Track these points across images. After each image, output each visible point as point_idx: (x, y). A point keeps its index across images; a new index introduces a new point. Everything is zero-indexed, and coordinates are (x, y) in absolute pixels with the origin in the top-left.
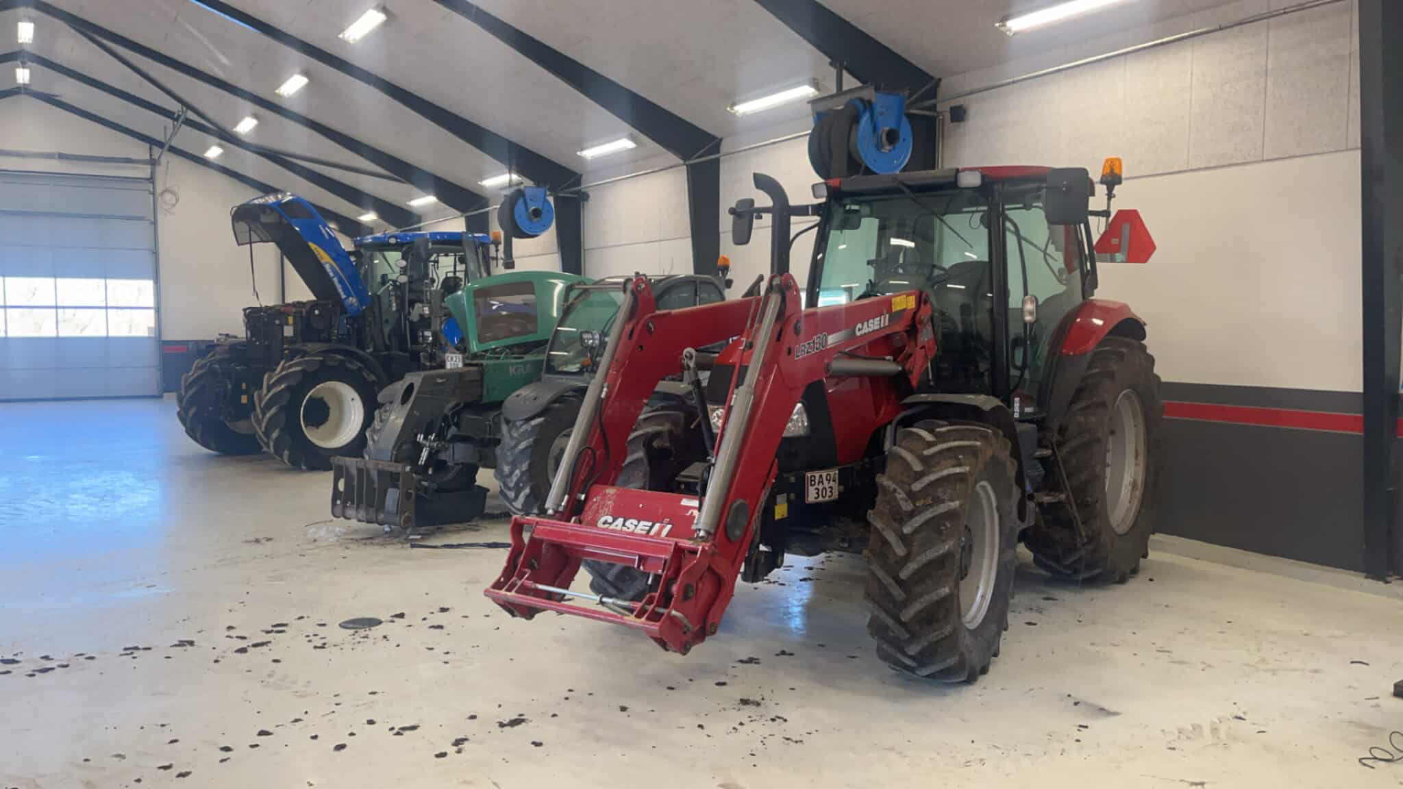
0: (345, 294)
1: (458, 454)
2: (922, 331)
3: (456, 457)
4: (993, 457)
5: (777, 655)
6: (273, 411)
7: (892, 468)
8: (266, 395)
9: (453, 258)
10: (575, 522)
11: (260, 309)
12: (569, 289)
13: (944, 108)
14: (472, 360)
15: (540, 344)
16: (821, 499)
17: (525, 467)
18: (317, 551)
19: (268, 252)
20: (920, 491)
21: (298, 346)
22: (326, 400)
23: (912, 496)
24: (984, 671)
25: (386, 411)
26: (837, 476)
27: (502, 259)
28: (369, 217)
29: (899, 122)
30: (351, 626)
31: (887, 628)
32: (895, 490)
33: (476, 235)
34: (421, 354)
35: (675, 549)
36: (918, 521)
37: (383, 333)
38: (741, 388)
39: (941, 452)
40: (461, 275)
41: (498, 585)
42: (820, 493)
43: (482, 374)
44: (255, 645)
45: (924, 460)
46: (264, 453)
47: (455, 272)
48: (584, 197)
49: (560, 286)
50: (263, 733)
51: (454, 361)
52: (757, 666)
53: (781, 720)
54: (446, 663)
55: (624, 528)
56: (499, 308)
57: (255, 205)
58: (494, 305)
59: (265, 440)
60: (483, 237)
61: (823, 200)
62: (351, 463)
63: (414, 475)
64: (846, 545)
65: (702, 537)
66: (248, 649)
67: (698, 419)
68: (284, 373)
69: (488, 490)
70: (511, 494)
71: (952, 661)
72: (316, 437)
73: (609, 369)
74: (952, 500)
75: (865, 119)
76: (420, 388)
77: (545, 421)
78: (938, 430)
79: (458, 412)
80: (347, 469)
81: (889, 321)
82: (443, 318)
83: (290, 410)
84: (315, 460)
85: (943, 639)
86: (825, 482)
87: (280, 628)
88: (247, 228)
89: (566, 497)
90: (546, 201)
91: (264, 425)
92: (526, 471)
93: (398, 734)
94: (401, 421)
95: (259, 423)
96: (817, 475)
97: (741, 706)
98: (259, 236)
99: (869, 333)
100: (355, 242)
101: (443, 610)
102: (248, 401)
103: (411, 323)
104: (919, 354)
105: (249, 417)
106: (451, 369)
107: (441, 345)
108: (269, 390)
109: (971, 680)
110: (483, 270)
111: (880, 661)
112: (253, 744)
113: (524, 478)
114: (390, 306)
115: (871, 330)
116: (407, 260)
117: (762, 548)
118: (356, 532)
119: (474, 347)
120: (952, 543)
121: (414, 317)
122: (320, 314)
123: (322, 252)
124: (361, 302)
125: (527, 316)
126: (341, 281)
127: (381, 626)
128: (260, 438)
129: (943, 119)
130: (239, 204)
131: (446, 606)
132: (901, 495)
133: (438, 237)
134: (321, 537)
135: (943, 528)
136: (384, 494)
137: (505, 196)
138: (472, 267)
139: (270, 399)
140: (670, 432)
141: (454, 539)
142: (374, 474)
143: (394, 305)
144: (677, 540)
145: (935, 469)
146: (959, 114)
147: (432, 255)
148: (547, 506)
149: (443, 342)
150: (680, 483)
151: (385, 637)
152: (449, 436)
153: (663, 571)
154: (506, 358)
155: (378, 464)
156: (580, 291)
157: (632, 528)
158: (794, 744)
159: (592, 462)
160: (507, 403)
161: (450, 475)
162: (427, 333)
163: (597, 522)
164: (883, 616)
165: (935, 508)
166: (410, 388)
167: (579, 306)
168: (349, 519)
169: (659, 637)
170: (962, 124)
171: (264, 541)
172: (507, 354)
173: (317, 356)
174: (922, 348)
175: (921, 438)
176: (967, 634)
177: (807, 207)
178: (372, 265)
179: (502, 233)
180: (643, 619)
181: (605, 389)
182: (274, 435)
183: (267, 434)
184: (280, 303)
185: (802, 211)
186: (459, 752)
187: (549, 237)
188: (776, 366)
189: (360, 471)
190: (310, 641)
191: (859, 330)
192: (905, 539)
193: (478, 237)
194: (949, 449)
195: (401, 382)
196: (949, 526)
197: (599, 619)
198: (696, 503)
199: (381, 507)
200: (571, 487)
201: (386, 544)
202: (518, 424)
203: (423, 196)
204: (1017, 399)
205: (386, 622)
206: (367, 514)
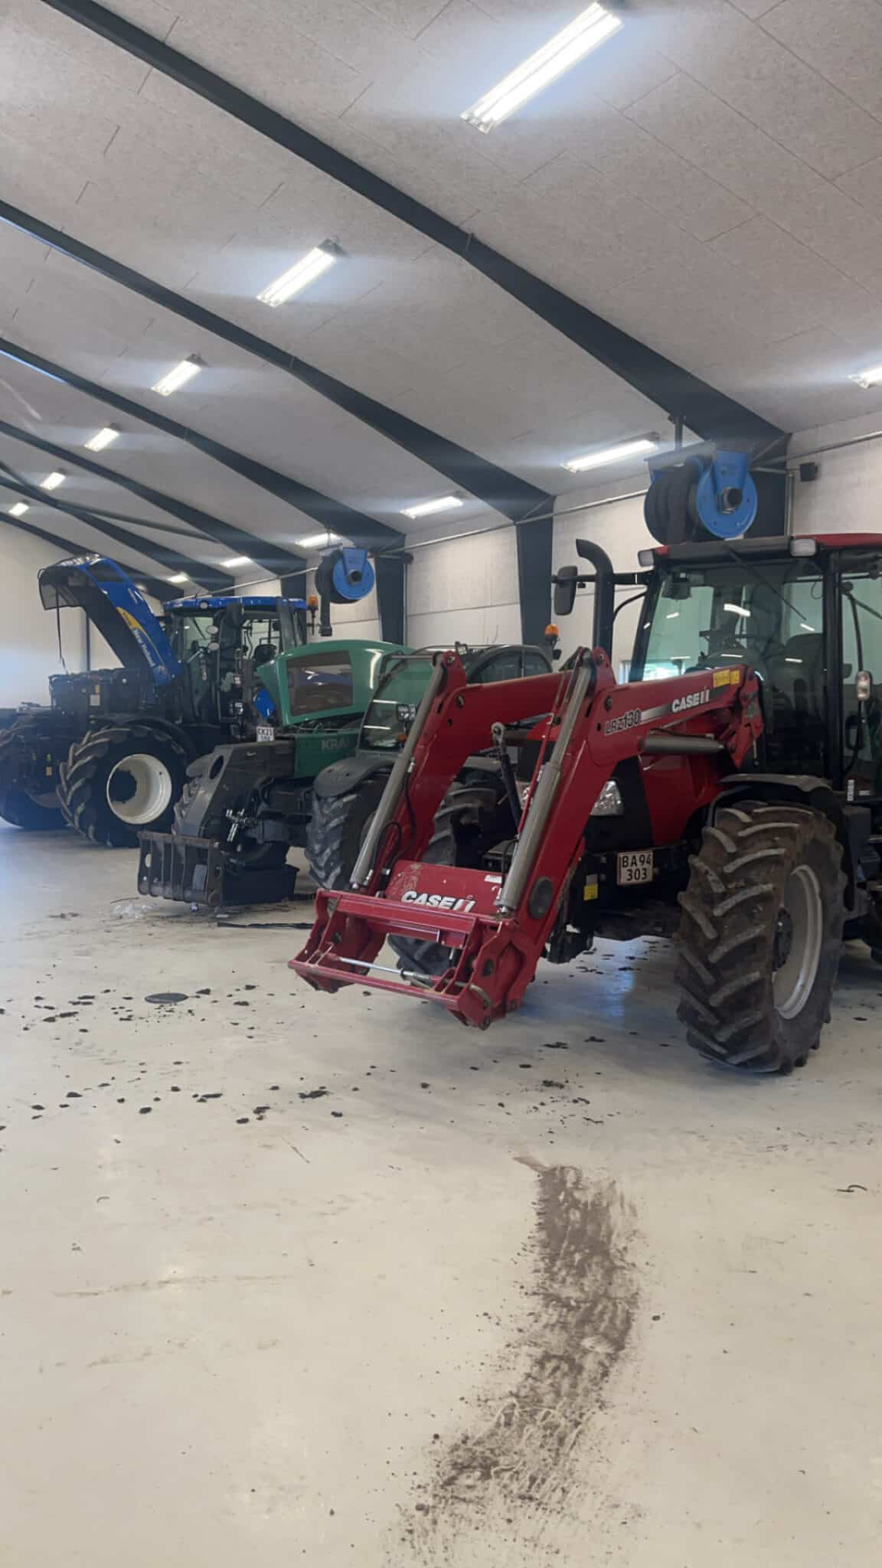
0: (154, 662)
1: (268, 831)
2: (747, 707)
3: (266, 835)
4: (814, 841)
5: (587, 1041)
6: (79, 784)
7: (706, 850)
8: (72, 767)
9: (267, 624)
10: (379, 896)
11: (66, 677)
12: (385, 660)
13: (794, 465)
14: (283, 732)
15: (354, 718)
16: (634, 881)
17: (335, 846)
18: (121, 928)
19: (73, 616)
20: (732, 874)
21: (106, 716)
22: (133, 773)
23: (725, 878)
24: (800, 1063)
25: (195, 785)
26: (651, 857)
27: (318, 625)
28: (179, 579)
29: (743, 482)
30: (157, 1000)
31: (697, 1013)
32: (707, 872)
33: (291, 600)
34: (232, 726)
35: (476, 924)
36: (729, 903)
37: (192, 703)
38: (548, 764)
39: (757, 833)
40: (275, 643)
41: (301, 957)
42: (633, 875)
43: (294, 748)
44: (63, 1015)
45: (739, 841)
46: (69, 828)
47: (269, 638)
48: (408, 558)
49: (377, 656)
50: (72, 1095)
51: (265, 734)
52: (564, 1050)
53: (583, 1102)
54: (250, 1037)
55: (428, 904)
56: (314, 678)
57: (62, 567)
58: (309, 675)
59: (71, 815)
60: (300, 602)
61: (651, 568)
62: (158, 837)
63: (223, 852)
64: (660, 929)
65: (504, 913)
66: (57, 1018)
67: (506, 796)
68: (90, 744)
69: (297, 870)
70: (322, 874)
71: (763, 1049)
72: (122, 812)
73: (416, 742)
74: (766, 883)
75: (706, 477)
76: (230, 762)
77: (358, 798)
78: (756, 811)
79: (268, 786)
80: (154, 843)
81: (710, 697)
82: (256, 689)
83: (95, 783)
84: (120, 836)
85: (754, 1026)
86: (638, 863)
87: (86, 1000)
88: (54, 591)
89: (371, 872)
90: (366, 563)
91: (69, 798)
92: (338, 849)
93: (202, 1100)
94: (209, 797)
95: (65, 798)
96: (630, 855)
97: (544, 1088)
98: (67, 601)
99: (687, 709)
100: (165, 607)
101: (249, 987)
102: (53, 772)
103: (222, 693)
104: (744, 731)
105: (54, 791)
106: (262, 743)
107: (252, 716)
108: (74, 763)
109: (784, 1070)
110: (298, 636)
111: (689, 1047)
112: (63, 1103)
113: (335, 857)
114: (201, 675)
115: (689, 706)
116: (218, 627)
117: (570, 928)
118: (162, 909)
119: (287, 720)
120: (763, 926)
121: (226, 687)
122: (127, 683)
123: (130, 617)
124: (170, 670)
125: (343, 688)
126: (150, 648)
127: (187, 1000)
128: (65, 812)
129: (793, 477)
130: (45, 567)
131: (252, 984)
132: (712, 877)
133: (252, 602)
134: (126, 914)
135: (755, 911)
136: (192, 871)
137: (324, 558)
138: (287, 634)
139: (77, 770)
140: (481, 809)
141: (262, 919)
142: (182, 850)
143: (205, 674)
144: (479, 915)
145: (748, 851)
146: (810, 473)
147: (244, 622)
148: (352, 880)
149: (254, 714)
150: (487, 861)
151: (190, 1011)
152: (259, 813)
153: (464, 945)
154: (319, 731)
155: (185, 840)
156: (397, 662)
157: (436, 903)
158: (594, 1125)
159: (397, 838)
160: (319, 778)
161: (260, 854)
162: (239, 705)
163: (401, 897)
164: (692, 1000)
165: (747, 891)
166: (220, 760)
167: (397, 676)
168: (156, 896)
169: (457, 1010)
170: (813, 482)
171: (69, 917)
172: (320, 727)
173: (124, 727)
174: (746, 726)
175: (737, 818)
176: (780, 1021)
177: (633, 574)
178: (181, 630)
179: (319, 598)
180: (442, 993)
181: (412, 764)
182: (80, 809)
183: (72, 807)
184: (85, 670)
185: (627, 579)
186: (260, 1118)
187: (369, 602)
188: (585, 742)
189: (167, 846)
190: (116, 1013)
191: (677, 706)
192: (715, 922)
193: (293, 602)
194: (765, 831)
195: (211, 755)
196: (761, 909)
197: (400, 992)
198: (498, 880)
199: (188, 884)
200: (375, 862)
201: (193, 923)
202: (330, 800)
203: (235, 557)
204: (851, 782)
205: (193, 997)
206: (174, 891)
